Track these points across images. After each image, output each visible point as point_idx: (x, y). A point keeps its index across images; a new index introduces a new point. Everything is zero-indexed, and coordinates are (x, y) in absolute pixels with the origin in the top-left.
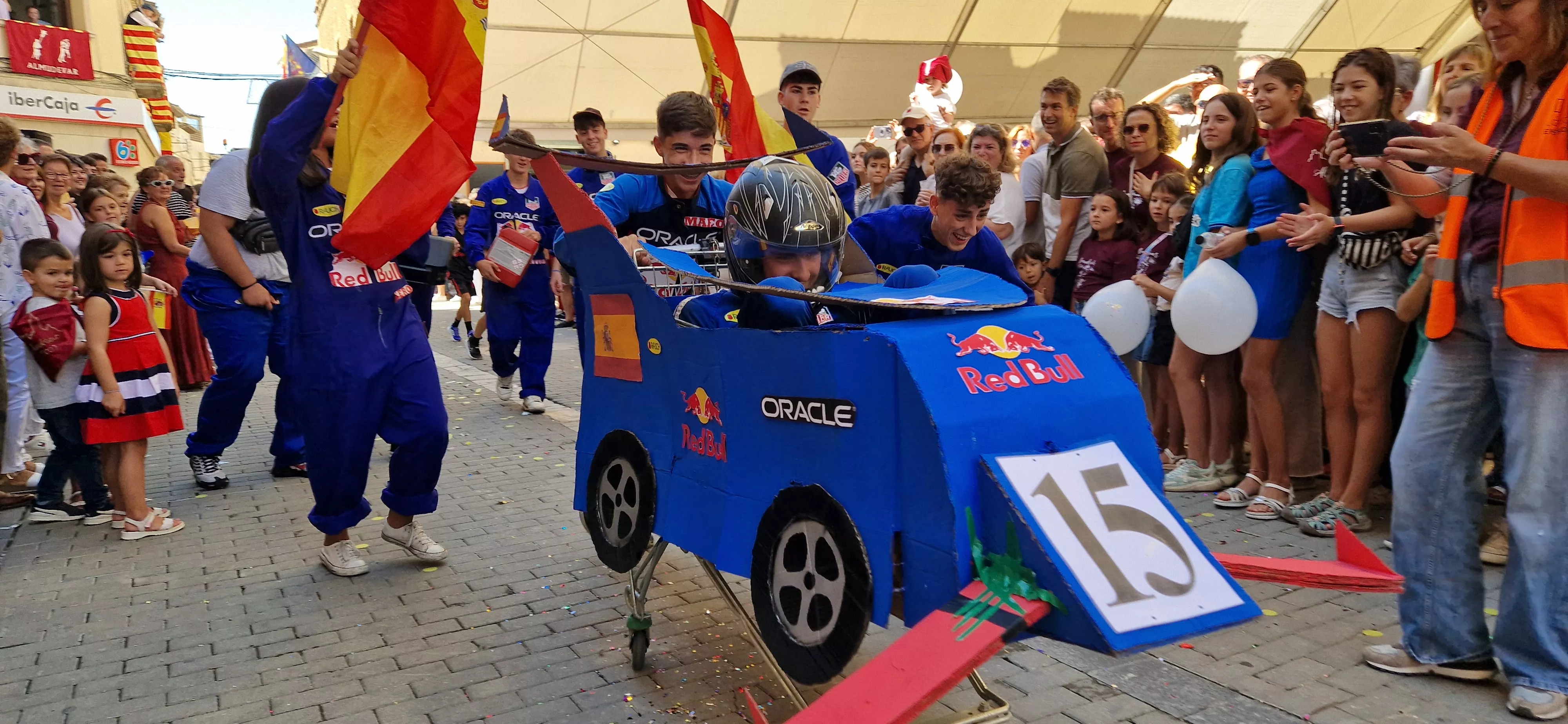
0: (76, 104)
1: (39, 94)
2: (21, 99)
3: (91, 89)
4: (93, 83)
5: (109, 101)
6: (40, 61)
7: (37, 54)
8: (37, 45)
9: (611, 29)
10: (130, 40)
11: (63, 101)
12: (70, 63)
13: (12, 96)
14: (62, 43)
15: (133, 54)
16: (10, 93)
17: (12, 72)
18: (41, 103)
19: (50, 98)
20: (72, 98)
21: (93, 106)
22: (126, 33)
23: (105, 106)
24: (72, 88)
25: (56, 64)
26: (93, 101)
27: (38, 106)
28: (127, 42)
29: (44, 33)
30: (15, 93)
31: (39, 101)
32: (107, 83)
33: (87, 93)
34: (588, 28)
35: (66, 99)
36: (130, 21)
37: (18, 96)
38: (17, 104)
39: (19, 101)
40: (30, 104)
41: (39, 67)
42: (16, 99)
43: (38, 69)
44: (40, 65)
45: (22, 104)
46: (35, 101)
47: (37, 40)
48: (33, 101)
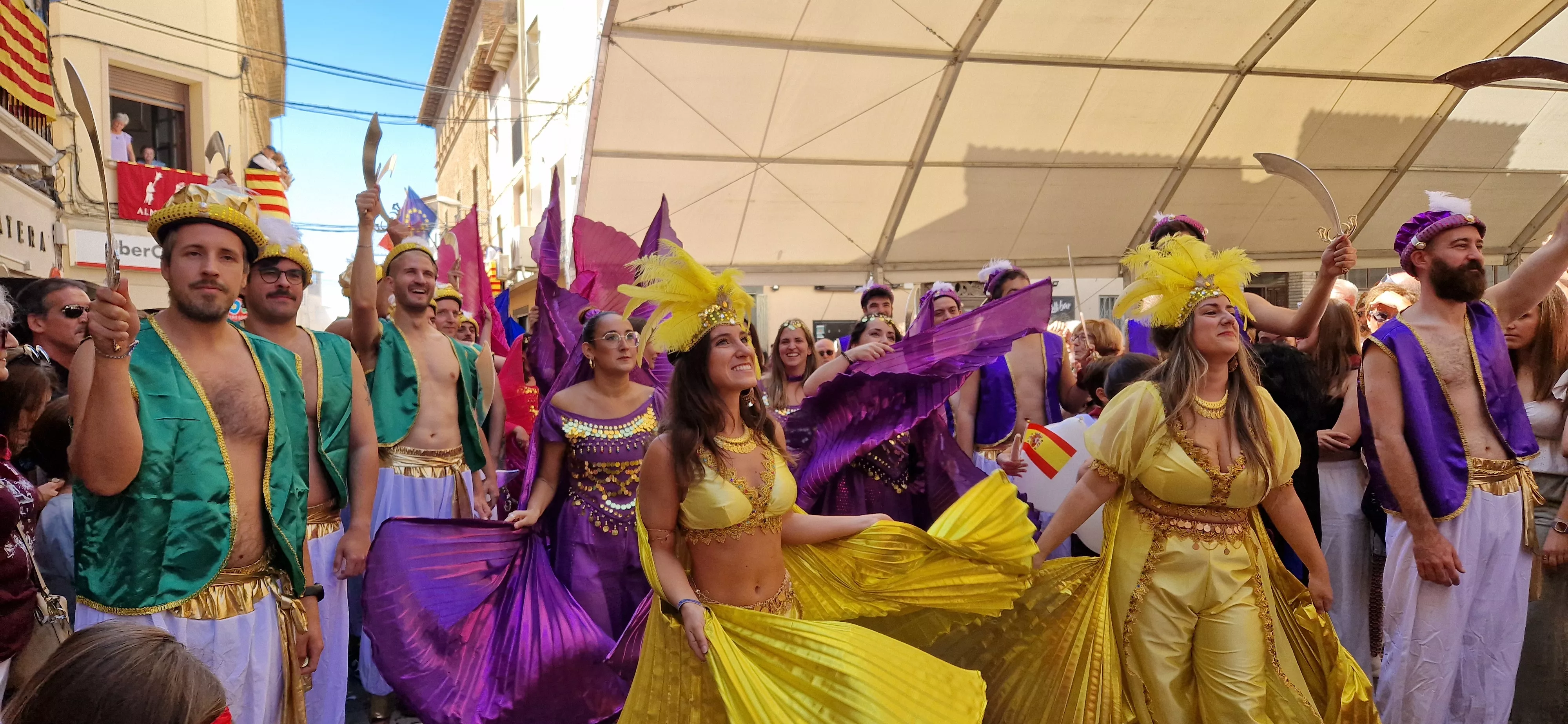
2: (127, 248)
7: (149, 198)
8: (150, 188)
9: (788, 156)
10: (253, 184)
17: (120, 218)
18: (149, 253)
22: (248, 177)
27: (145, 255)
29: (159, 176)
30: (121, 242)
31: (146, 250)
34: (764, 155)
36: (253, 165)
37: (124, 244)
38: (121, 253)
39: (125, 250)
40: (137, 253)
41: (149, 212)
42: (121, 248)
43: (146, 214)
44: (151, 211)
45: (127, 253)
46: (142, 250)
47: (151, 183)
48: (140, 251)
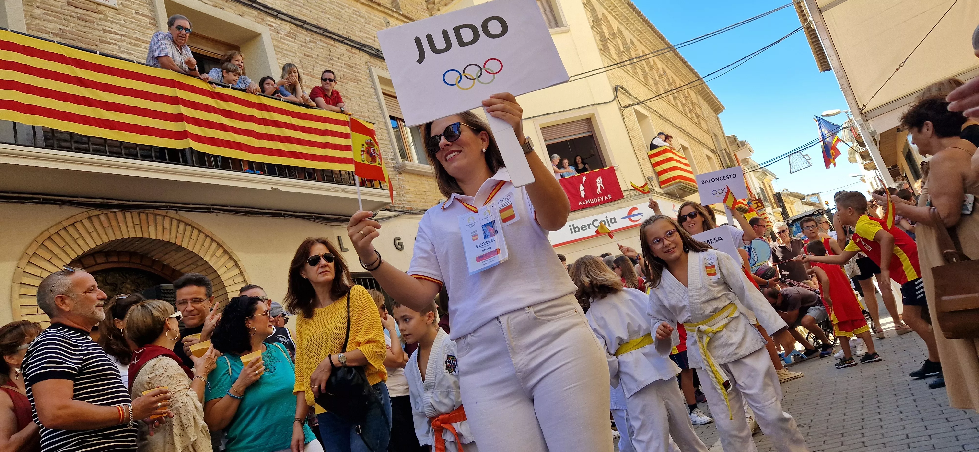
0: (614, 219)
1: (589, 220)
2: (577, 227)
3: (624, 204)
4: (624, 200)
5: (637, 209)
6: (586, 197)
7: (583, 194)
8: (582, 188)
10: (654, 160)
11: (606, 219)
12: (605, 192)
13: (572, 227)
14: (597, 180)
15: (659, 169)
16: (570, 226)
18: (591, 226)
19: (597, 220)
20: (610, 215)
21: (626, 215)
22: (651, 157)
23: (634, 213)
24: (610, 208)
25: (596, 196)
26: (624, 212)
27: (589, 228)
28: (653, 162)
29: (584, 178)
30: (573, 225)
31: (589, 225)
32: (635, 196)
33: (621, 208)
35: (606, 217)
36: (652, 147)
38: (575, 232)
39: (577, 230)
40: (584, 229)
41: (585, 202)
42: (574, 228)
43: (584, 204)
44: (586, 201)
45: (579, 231)
46: (587, 226)
47: (581, 185)
48: (585, 227)
